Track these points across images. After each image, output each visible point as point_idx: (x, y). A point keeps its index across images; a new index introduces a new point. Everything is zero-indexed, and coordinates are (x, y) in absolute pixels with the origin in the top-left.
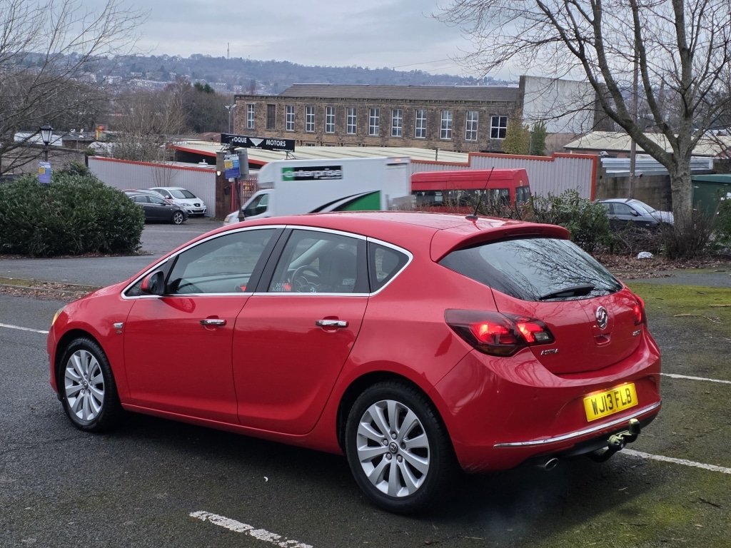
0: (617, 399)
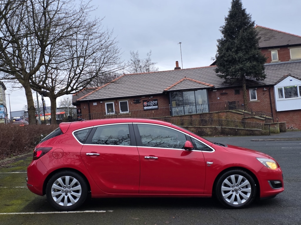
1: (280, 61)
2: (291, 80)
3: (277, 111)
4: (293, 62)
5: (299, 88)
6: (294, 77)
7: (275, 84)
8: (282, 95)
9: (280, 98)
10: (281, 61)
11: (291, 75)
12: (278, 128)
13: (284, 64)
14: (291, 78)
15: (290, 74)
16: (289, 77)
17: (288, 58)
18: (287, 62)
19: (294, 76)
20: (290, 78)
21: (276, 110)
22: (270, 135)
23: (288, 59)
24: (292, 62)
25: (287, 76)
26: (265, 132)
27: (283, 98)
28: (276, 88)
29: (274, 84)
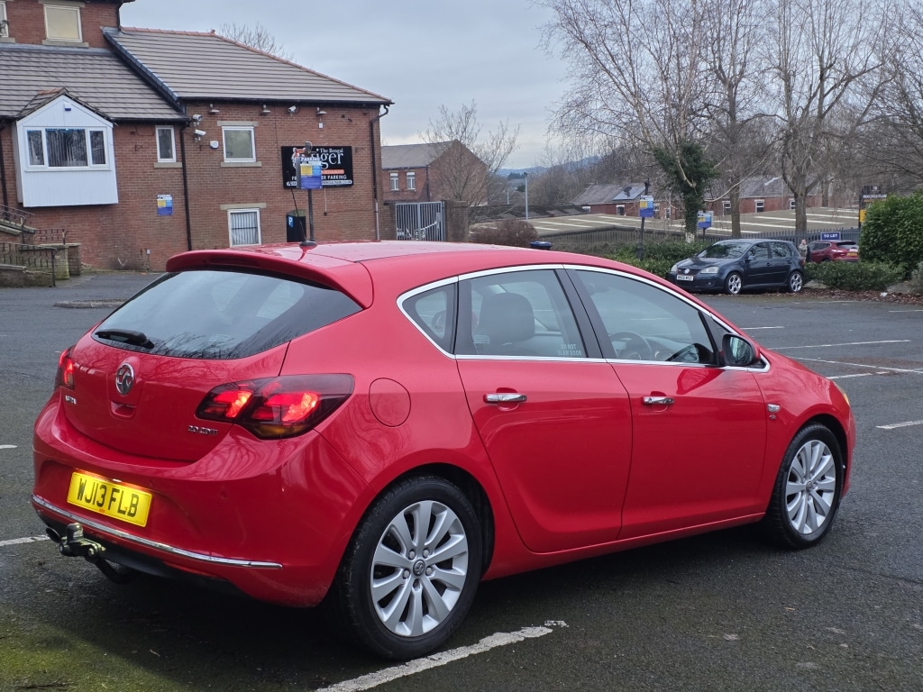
0: (113, 499)
1: (13, 40)
2: (67, 107)
3: (25, 205)
4: (55, 49)
5: (91, 137)
6: (76, 100)
7: (19, 119)
8: (39, 154)
9: (32, 163)
10: (19, 41)
11: (68, 92)
12: (63, 263)
13: (30, 52)
14: (69, 103)
15: (64, 88)
16: (63, 97)
17: (38, 33)
18: (35, 47)
19: (77, 98)
20: (63, 102)
21: (22, 204)
22: (54, 285)
23: (38, 39)
24: (52, 48)
25: (58, 94)
26: (39, 277)
27: (42, 163)
28: (22, 128)
29: (15, 114)
